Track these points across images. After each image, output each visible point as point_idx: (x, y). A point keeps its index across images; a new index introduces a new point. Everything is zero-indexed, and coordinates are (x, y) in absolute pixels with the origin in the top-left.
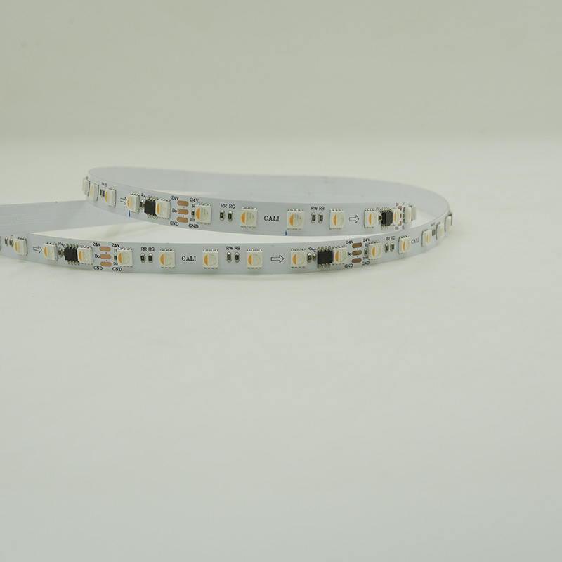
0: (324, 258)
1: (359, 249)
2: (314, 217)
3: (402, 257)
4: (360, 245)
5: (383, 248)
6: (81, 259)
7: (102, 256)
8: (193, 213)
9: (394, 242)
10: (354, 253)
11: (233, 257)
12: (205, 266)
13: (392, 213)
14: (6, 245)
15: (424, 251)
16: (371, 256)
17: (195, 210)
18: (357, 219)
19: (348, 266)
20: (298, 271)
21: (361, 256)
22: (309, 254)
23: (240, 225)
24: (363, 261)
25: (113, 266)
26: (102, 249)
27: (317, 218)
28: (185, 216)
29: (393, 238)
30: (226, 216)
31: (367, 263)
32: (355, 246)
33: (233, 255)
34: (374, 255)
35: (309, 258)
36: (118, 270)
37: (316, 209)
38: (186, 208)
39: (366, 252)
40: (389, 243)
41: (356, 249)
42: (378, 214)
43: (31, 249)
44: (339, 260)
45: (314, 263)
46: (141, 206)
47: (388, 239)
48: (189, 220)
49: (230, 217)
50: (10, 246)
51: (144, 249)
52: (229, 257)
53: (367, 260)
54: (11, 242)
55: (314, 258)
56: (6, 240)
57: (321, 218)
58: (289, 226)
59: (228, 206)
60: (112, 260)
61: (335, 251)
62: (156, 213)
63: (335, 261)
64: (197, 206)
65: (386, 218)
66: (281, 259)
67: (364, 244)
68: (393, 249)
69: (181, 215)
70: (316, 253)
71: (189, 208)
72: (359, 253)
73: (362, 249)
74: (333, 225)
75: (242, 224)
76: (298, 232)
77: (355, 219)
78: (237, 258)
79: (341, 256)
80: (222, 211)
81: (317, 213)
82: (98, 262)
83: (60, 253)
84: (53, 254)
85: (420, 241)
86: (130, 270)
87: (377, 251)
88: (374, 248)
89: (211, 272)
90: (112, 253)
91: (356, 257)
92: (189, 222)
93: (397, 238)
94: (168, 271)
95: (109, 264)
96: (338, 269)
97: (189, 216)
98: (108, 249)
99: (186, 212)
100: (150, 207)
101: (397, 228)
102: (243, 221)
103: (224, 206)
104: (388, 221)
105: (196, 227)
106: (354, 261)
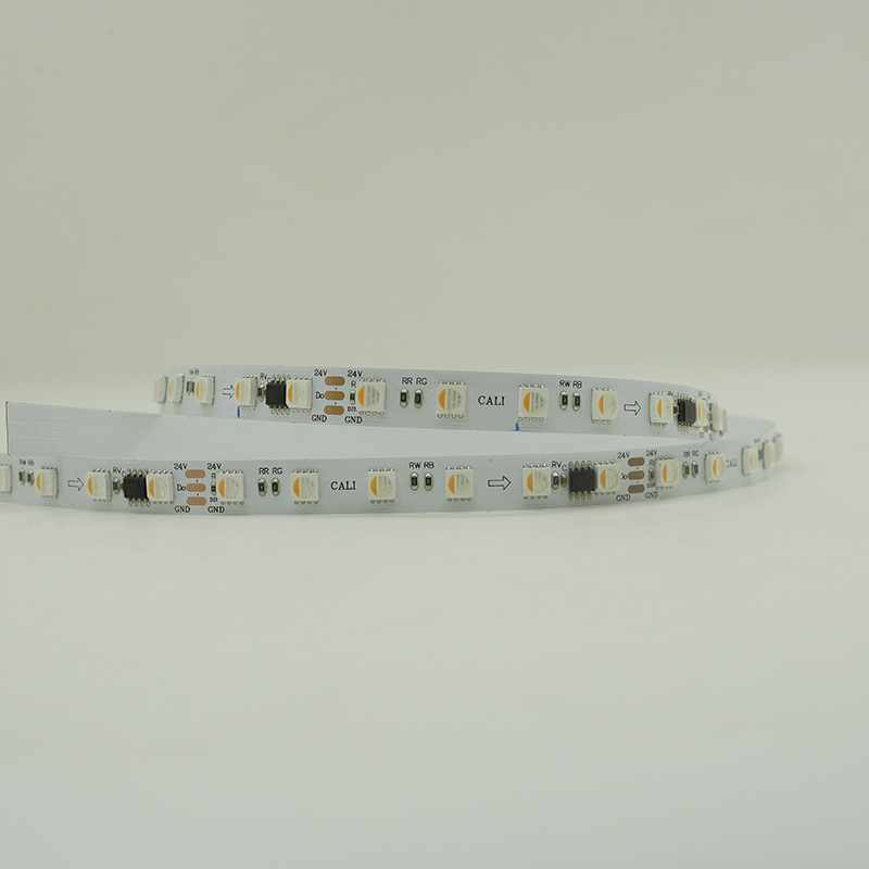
0: (581, 481)
1: (641, 468)
2: (565, 397)
3: (711, 488)
4: (640, 461)
5: (680, 471)
6: (152, 493)
7: (191, 488)
8: (352, 397)
9: (698, 460)
10: (632, 476)
11: (421, 481)
12: (372, 497)
13: (694, 405)
14: (20, 483)
15: (747, 484)
16: (661, 482)
17: (357, 391)
18: (636, 408)
19: (622, 499)
20: (536, 504)
21: (643, 481)
22: (555, 474)
23: (437, 412)
24: (647, 490)
25: (209, 504)
26: (190, 474)
27: (571, 401)
28: (339, 403)
29: (695, 453)
30: (411, 398)
31: (653, 496)
32: (633, 462)
33: (421, 479)
34: (665, 479)
35: (555, 481)
36: (219, 510)
37: (568, 384)
38: (340, 389)
39: (652, 475)
40: (691, 461)
41: (634, 469)
42: (672, 403)
43: (64, 483)
44: (607, 486)
45: (563, 491)
46: (260, 394)
47: (687, 454)
48: (346, 409)
49: (418, 399)
50: (27, 484)
51: (264, 471)
52: (414, 481)
53: (653, 489)
54: (29, 476)
55: (563, 480)
56: (21, 474)
57: (577, 401)
58: (522, 413)
59: (414, 381)
60: (207, 494)
61: (600, 469)
62: (287, 402)
63: (600, 488)
64: (360, 384)
65: (685, 412)
66: (505, 483)
67: (647, 460)
68: (697, 472)
69: (332, 403)
70: (567, 472)
71: (346, 389)
72: (639, 475)
73: (645, 468)
74: (597, 415)
75: (439, 410)
76: (537, 425)
77: (633, 408)
78: (429, 481)
79: (611, 479)
80: (405, 391)
81: (570, 392)
82: (183, 498)
83: (115, 486)
84: (104, 489)
85: (739, 463)
86: (239, 509)
87: (671, 473)
88: (665, 467)
89: (384, 507)
90: (207, 481)
91: (634, 482)
92: (346, 413)
93: (701, 454)
94: (307, 508)
95: (202, 501)
96: (606, 502)
97: (345, 403)
98: (201, 474)
99: (340, 396)
100: (275, 395)
101: (702, 435)
102: (442, 404)
103: (407, 381)
104: (689, 417)
105: (358, 420)
106: (633, 489)
